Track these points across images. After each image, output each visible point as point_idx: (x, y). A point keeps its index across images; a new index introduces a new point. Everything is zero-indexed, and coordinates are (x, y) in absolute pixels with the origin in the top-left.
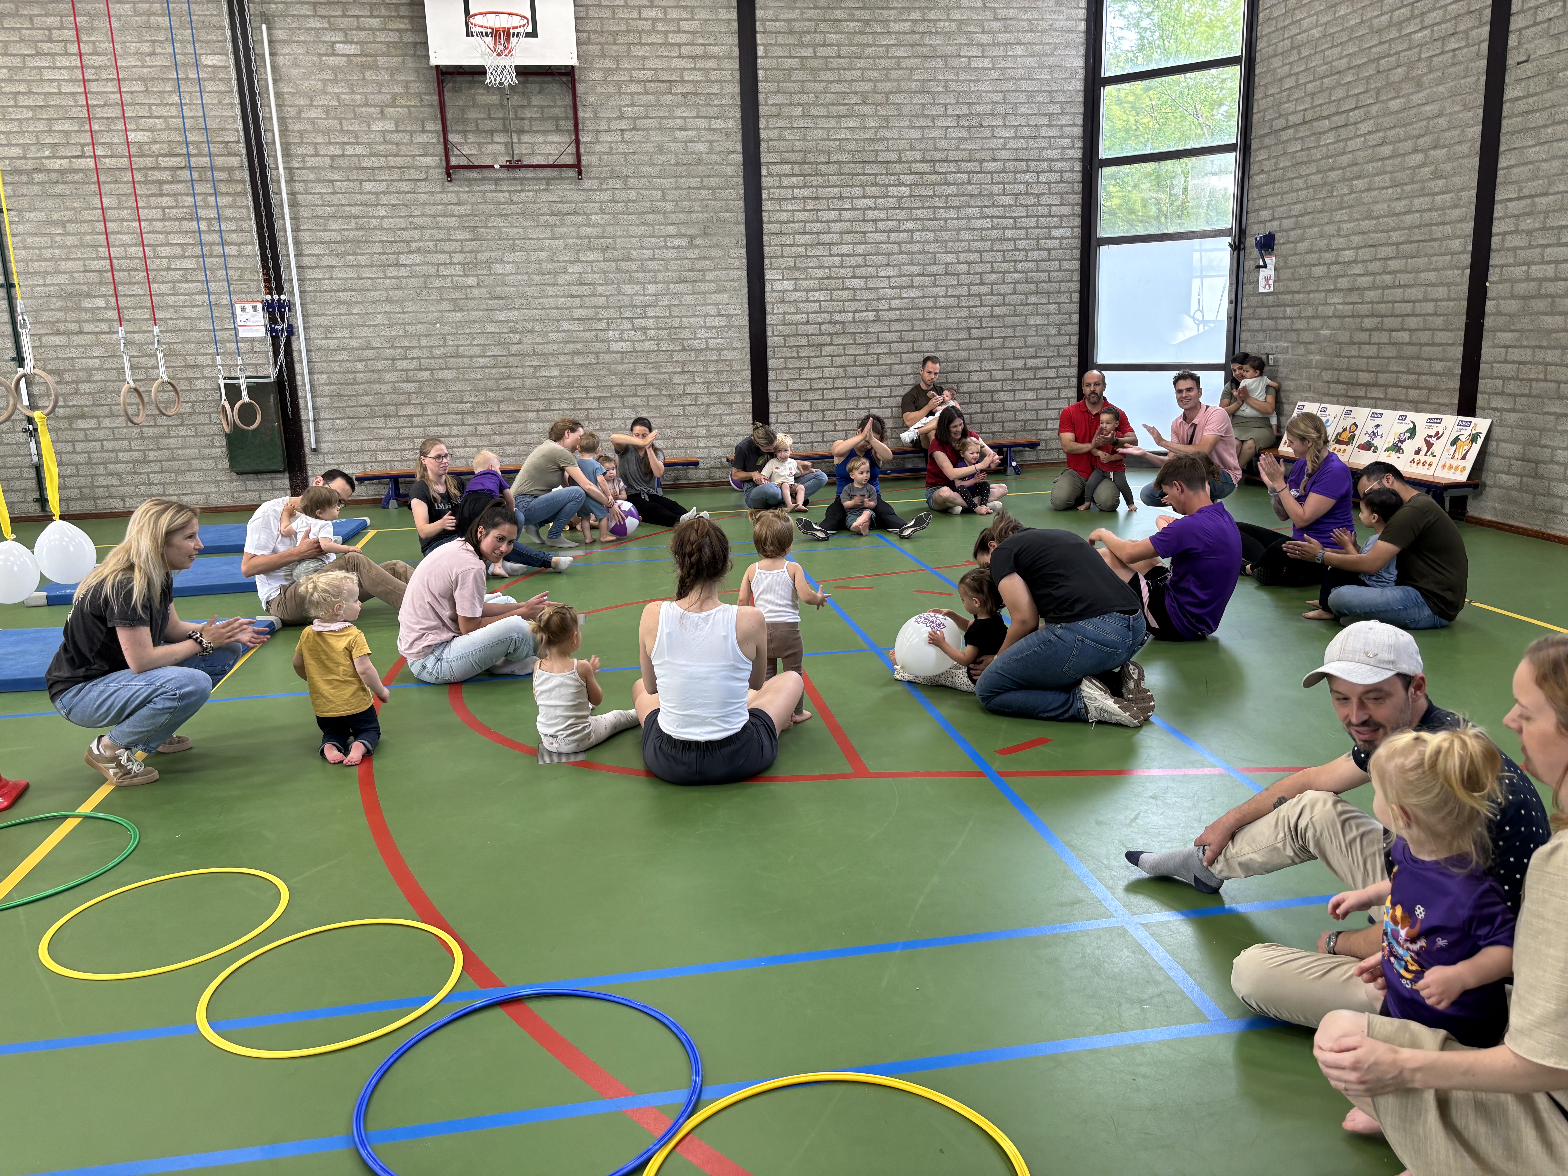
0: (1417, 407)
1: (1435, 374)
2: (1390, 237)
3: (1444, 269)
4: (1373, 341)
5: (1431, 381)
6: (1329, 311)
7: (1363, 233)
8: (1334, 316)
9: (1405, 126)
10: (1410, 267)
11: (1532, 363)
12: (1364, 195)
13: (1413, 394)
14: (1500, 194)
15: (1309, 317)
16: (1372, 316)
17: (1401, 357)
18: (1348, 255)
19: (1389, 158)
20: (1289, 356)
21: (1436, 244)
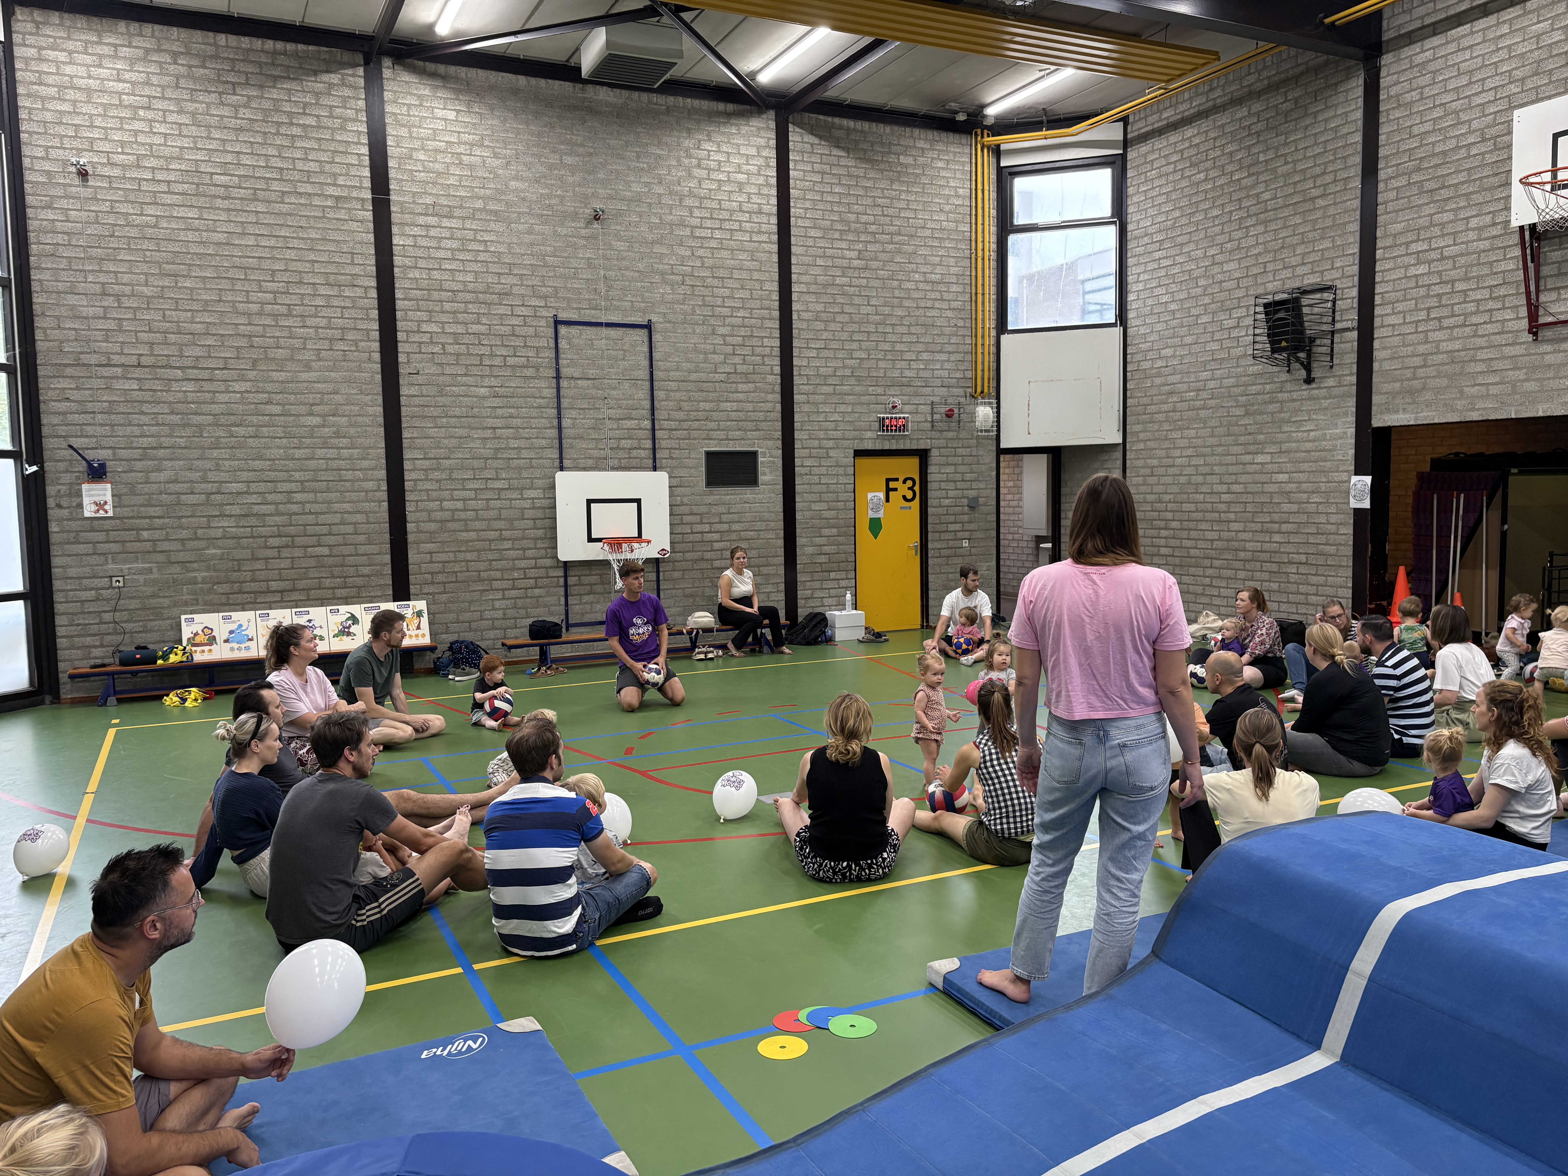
0: (347, 601)
1: (363, 576)
2: (291, 476)
3: (358, 501)
4: (283, 555)
5: (359, 581)
6: (219, 533)
7: (255, 471)
8: (224, 537)
9: (295, 394)
10: (320, 500)
11: (455, 562)
12: (251, 440)
13: (339, 592)
14: (407, 454)
15: (183, 540)
16: (280, 536)
17: (322, 566)
18: (235, 487)
19: (278, 415)
20: (155, 575)
21: (348, 484)
